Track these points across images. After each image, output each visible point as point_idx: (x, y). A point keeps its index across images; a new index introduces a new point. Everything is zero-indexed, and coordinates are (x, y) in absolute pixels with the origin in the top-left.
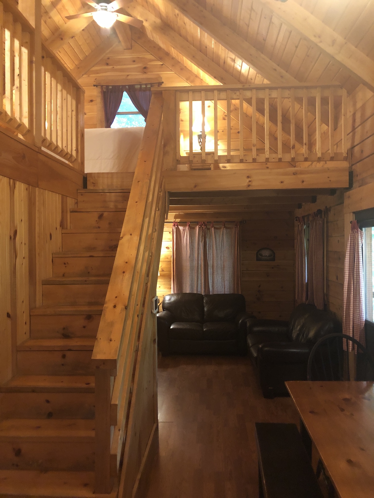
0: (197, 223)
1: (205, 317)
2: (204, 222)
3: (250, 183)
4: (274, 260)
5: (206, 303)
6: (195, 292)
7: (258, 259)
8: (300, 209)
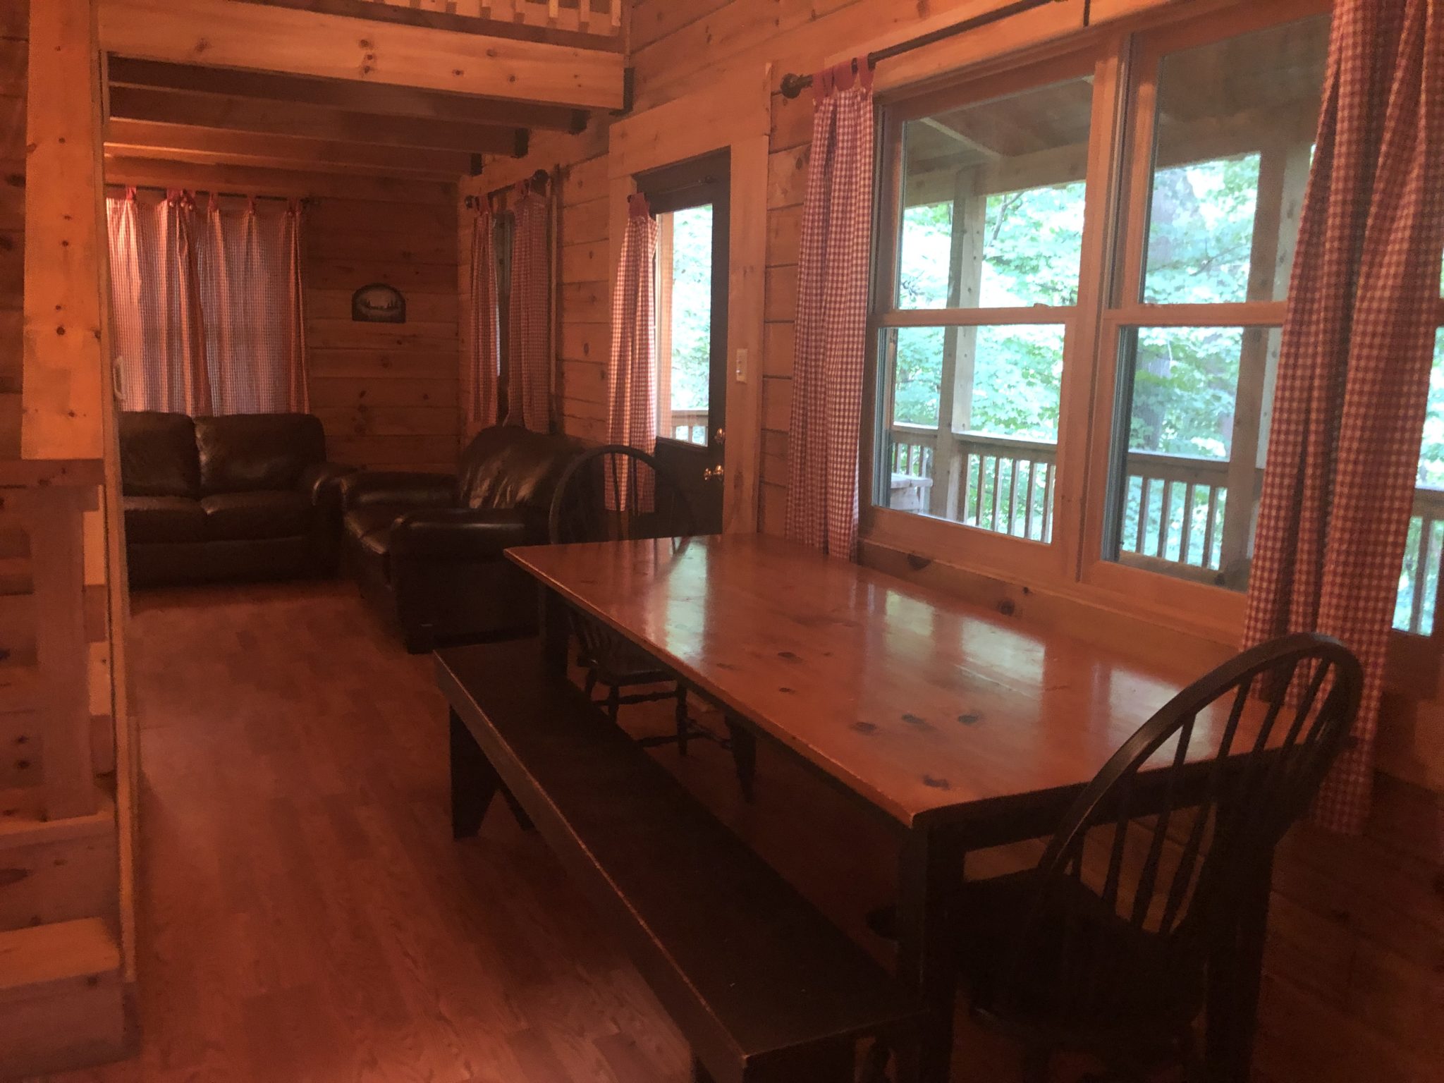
0: (162, 193)
1: (203, 479)
2: (185, 192)
3: (369, 63)
4: (401, 319)
5: (205, 440)
6: (165, 410)
7: (357, 316)
8: (475, 178)
